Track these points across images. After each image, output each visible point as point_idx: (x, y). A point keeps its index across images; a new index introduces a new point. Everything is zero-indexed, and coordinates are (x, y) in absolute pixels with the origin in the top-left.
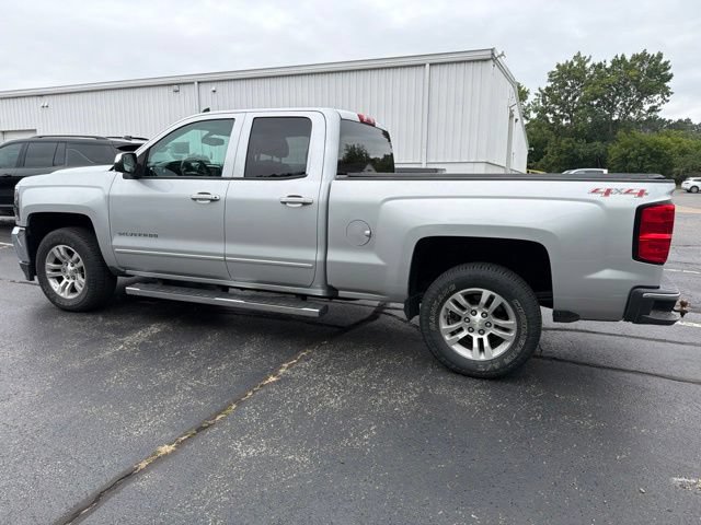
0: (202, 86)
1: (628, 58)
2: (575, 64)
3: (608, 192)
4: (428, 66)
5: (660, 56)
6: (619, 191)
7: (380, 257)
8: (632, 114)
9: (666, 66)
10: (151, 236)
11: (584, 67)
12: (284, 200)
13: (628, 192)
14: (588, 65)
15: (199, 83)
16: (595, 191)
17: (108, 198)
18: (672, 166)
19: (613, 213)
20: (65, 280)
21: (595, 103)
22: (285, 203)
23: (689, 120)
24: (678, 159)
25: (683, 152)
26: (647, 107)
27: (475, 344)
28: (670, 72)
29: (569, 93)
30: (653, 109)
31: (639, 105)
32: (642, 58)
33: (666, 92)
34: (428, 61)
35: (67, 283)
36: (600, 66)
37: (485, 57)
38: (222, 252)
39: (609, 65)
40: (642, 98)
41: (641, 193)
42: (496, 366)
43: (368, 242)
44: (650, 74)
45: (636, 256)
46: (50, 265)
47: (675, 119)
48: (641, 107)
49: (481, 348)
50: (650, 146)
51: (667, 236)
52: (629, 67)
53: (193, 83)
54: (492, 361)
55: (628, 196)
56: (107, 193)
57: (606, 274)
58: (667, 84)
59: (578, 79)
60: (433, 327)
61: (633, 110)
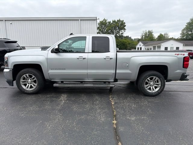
0: (6, 22)
1: (116, 21)
2: (104, 21)
3: (178, 54)
4: (80, 20)
5: (123, 21)
6: (180, 54)
7: (130, 71)
8: (118, 34)
9: (124, 23)
10: (63, 69)
11: (106, 22)
12: (104, 58)
13: (182, 54)
14: (107, 22)
15: (5, 20)
16: (176, 54)
17: (47, 59)
18: (127, 47)
19: (179, 59)
20: (28, 85)
21: (109, 31)
22: (105, 59)
23: (128, 36)
24: (128, 45)
25: (129, 44)
26: (121, 33)
27: (152, 89)
28: (125, 25)
29: (103, 28)
30: (122, 33)
31: (119, 32)
32: (119, 21)
33: (125, 29)
34: (80, 19)
35: (28, 86)
36: (110, 22)
37: (95, 19)
38: (86, 72)
39: (112, 22)
40: (119, 31)
41: (184, 55)
42: (157, 93)
43: (127, 68)
44: (121, 25)
45: (183, 67)
46: (22, 80)
47: (126, 36)
48: (120, 33)
49: (153, 90)
50: (122, 42)
51: (188, 63)
52: (116, 23)
53: (3, 20)
54: (156, 92)
55: (181, 55)
56: (46, 57)
57: (178, 71)
58: (125, 27)
59: (105, 25)
60: (143, 86)
61: (118, 33)
